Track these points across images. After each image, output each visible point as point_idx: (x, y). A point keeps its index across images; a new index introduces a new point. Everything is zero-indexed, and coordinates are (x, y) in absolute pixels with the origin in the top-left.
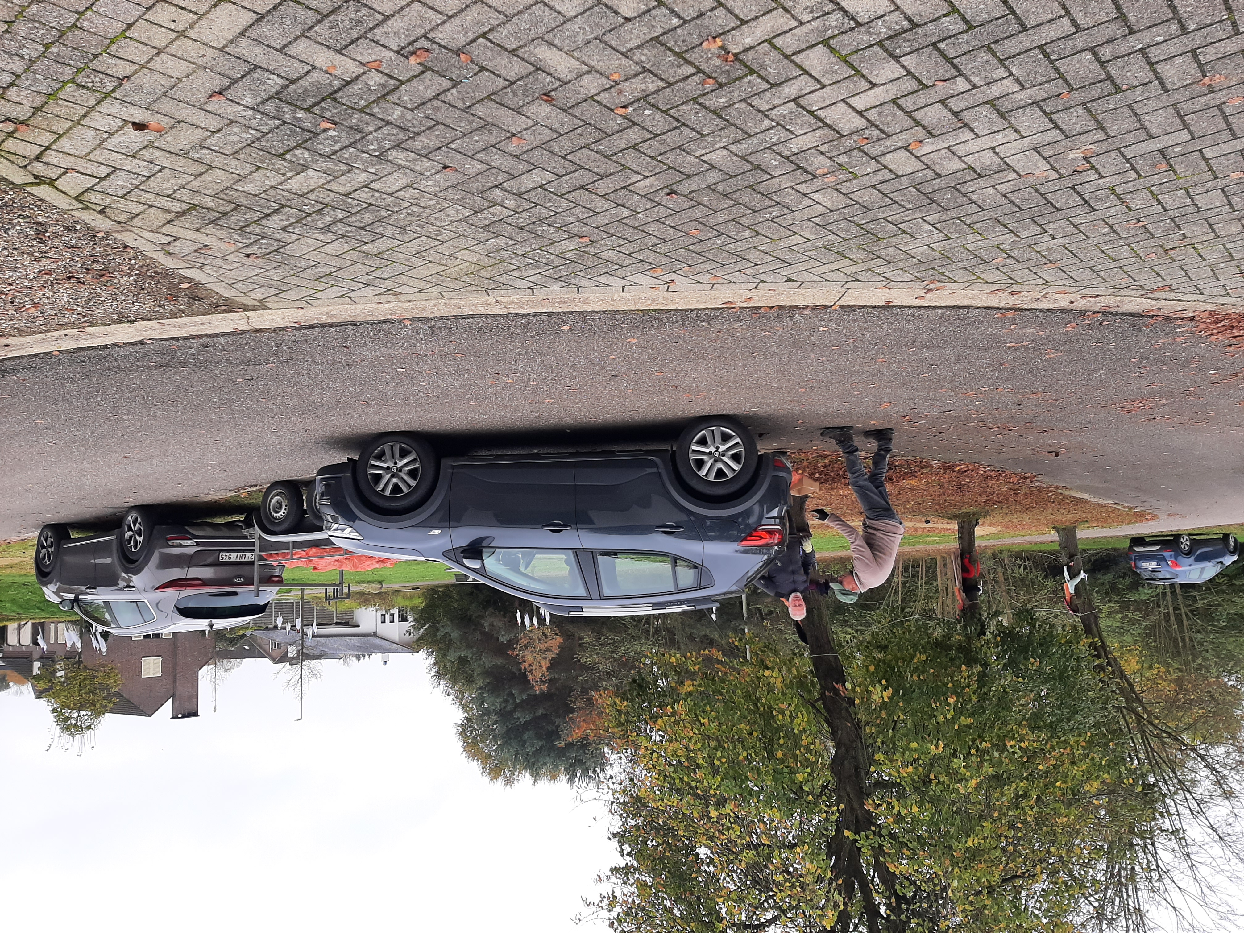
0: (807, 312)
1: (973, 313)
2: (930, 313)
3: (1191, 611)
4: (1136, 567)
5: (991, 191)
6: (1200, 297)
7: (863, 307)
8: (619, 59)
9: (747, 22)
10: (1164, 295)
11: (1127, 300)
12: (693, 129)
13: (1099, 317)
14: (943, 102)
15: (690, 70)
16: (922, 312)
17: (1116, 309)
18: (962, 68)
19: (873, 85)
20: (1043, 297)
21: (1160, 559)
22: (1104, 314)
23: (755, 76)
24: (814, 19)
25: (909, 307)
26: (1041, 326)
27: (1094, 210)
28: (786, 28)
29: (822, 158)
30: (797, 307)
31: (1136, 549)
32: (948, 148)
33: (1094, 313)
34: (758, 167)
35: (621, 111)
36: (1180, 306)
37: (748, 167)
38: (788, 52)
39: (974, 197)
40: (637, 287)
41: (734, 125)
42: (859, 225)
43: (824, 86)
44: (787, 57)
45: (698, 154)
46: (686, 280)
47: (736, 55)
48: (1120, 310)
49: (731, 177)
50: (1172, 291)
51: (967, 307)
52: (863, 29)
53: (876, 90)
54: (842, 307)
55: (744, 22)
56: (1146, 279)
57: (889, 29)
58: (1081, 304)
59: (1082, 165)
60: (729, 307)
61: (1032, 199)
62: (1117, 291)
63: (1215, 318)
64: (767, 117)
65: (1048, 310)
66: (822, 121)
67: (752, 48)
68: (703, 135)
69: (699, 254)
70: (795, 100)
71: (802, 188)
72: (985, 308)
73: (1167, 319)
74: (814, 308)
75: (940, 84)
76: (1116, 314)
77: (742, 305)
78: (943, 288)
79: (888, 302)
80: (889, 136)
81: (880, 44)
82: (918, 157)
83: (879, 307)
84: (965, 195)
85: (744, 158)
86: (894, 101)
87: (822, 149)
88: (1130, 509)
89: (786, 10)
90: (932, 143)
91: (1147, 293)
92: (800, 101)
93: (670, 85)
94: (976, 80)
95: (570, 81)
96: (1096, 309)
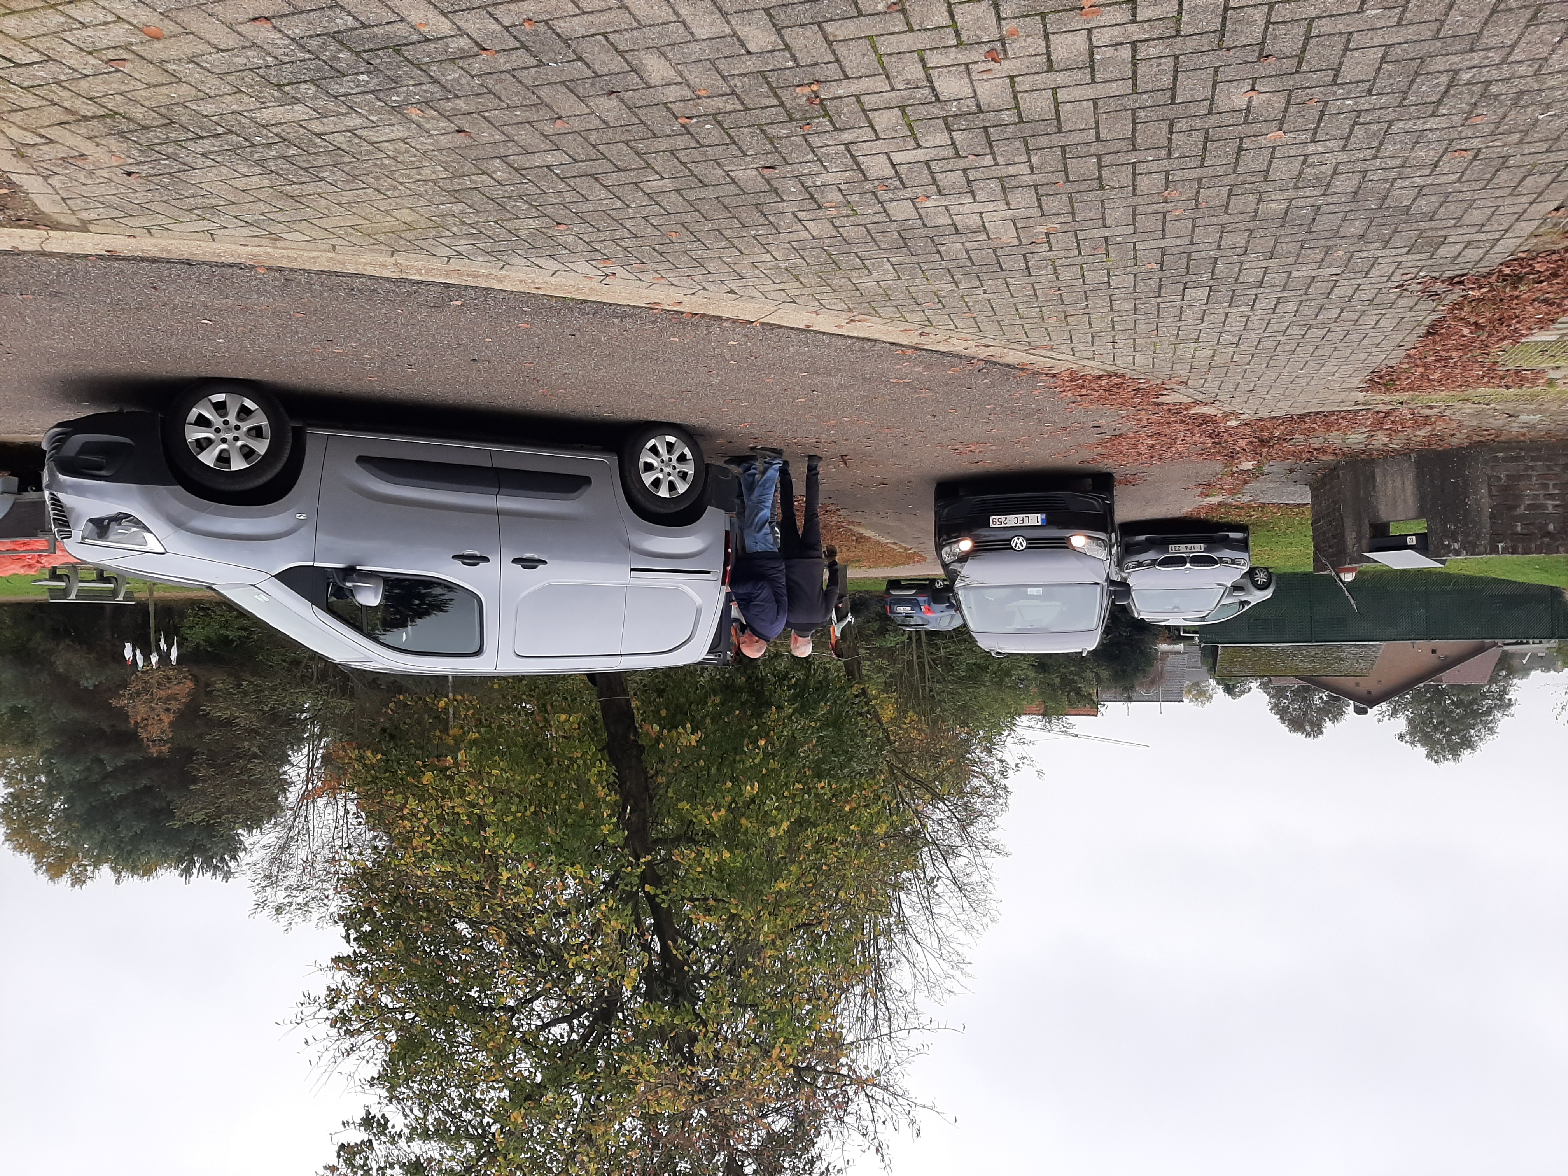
0: (726, 324)
1: (879, 346)
2: (840, 342)
3: (934, 661)
4: (891, 612)
5: (959, 246)
6: (1071, 358)
7: (782, 327)
8: (716, 80)
9: (849, 78)
10: (1044, 352)
11: (1012, 352)
12: (740, 148)
13: (981, 365)
14: (965, 171)
15: (775, 102)
16: (835, 339)
17: (998, 360)
18: (996, 149)
19: (919, 146)
20: (946, 340)
21: (915, 604)
22: (986, 362)
23: (826, 119)
24: (906, 89)
25: (824, 333)
26: (929, 367)
27: (1030, 275)
28: (879, 90)
29: (839, 193)
30: (720, 318)
31: (893, 593)
32: (946, 206)
33: (979, 360)
34: (776, 191)
35: (683, 121)
36: (1050, 363)
37: (767, 188)
38: (867, 107)
39: (942, 249)
40: (572, 273)
41: (780, 153)
42: (830, 255)
43: (878, 139)
44: (864, 111)
45: (727, 169)
46: (630, 276)
47: (822, 100)
48: (1001, 361)
49: (745, 193)
50: (1052, 349)
51: (875, 340)
52: (938, 105)
53: (920, 151)
54: (762, 324)
55: (847, 77)
56: (1038, 337)
57: (959, 109)
58: (973, 351)
59: (1042, 238)
60: (652, 307)
61: (988, 257)
62: (1009, 343)
63: (1073, 376)
64: (814, 152)
65: (942, 353)
66: (858, 164)
67: (840, 98)
68: (745, 155)
69: (661, 254)
70: (846, 145)
71: (800, 215)
72: (892, 344)
73: (1035, 373)
74: (735, 321)
75: (971, 157)
76: (996, 363)
77: (668, 308)
78: (865, 320)
79: (809, 326)
80: (905, 187)
81: (945, 119)
82: (917, 209)
83: (797, 329)
84: (936, 245)
85: (768, 181)
86: (927, 163)
87: (842, 187)
88: (906, 549)
89: (888, 77)
90: (936, 200)
91: (1031, 348)
92: (851, 147)
93: (747, 109)
94: (1000, 160)
95: (655, 86)
96: (981, 357)
